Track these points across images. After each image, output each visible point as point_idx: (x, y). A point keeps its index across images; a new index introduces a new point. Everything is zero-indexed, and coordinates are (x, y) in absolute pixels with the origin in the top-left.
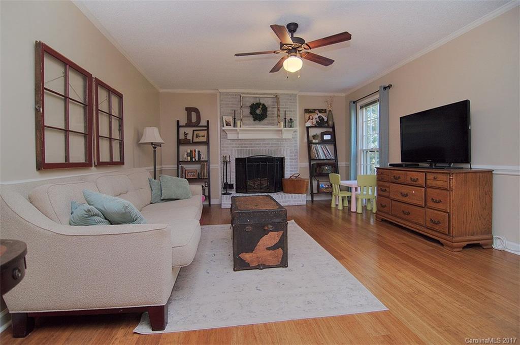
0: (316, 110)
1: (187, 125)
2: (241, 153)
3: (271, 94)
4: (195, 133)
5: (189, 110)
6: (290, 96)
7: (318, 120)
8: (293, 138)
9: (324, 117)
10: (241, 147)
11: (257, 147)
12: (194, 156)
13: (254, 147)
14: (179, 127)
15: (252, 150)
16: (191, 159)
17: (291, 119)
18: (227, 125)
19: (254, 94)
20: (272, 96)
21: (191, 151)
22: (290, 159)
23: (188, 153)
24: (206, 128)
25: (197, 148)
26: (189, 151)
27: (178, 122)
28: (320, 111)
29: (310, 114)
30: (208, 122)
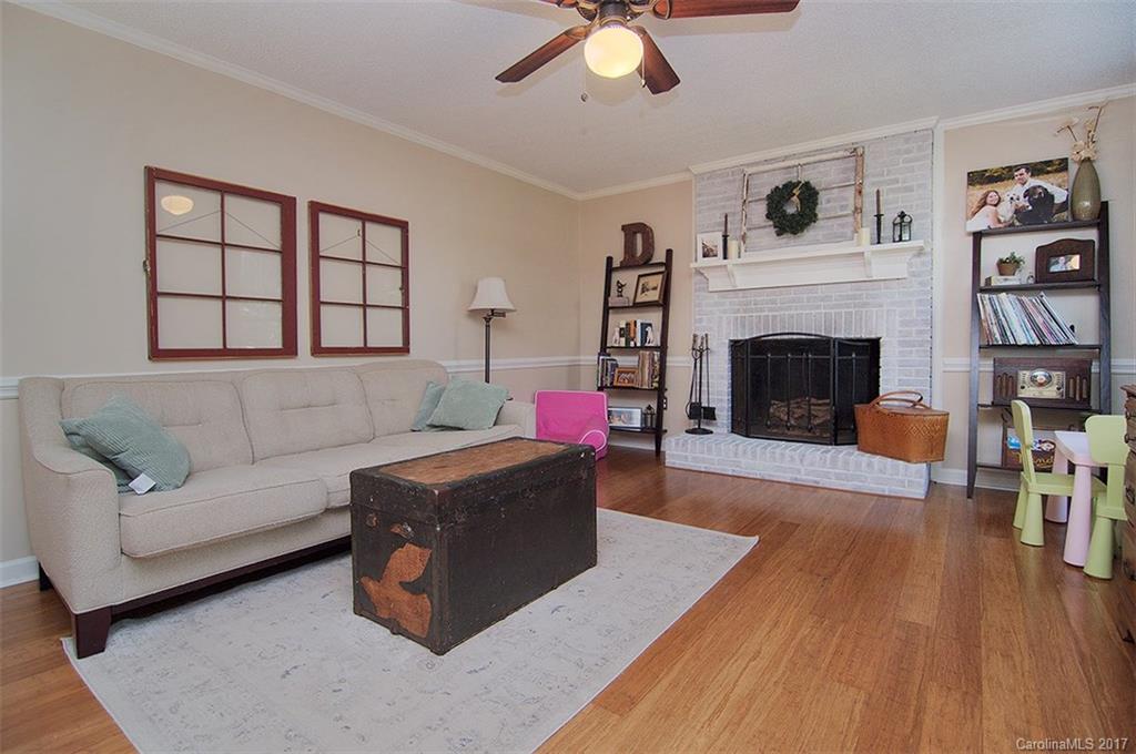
0: (1018, 168)
1: (625, 266)
2: (744, 327)
3: (836, 148)
4: (642, 281)
5: (631, 231)
6: (907, 141)
7: (1024, 202)
8: (913, 274)
9: (1051, 189)
10: (745, 311)
11: (790, 308)
12: (632, 335)
13: (781, 309)
14: (610, 270)
15: (774, 317)
16: (627, 342)
17: (902, 215)
18: (704, 256)
19: (786, 158)
20: (841, 154)
21: (627, 324)
22: (902, 344)
23: (621, 329)
24: (663, 269)
25: (640, 318)
26: (623, 326)
27: (610, 260)
28: (1037, 169)
29: (989, 187)
30: (669, 253)
